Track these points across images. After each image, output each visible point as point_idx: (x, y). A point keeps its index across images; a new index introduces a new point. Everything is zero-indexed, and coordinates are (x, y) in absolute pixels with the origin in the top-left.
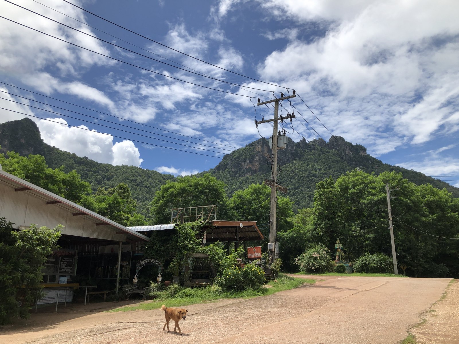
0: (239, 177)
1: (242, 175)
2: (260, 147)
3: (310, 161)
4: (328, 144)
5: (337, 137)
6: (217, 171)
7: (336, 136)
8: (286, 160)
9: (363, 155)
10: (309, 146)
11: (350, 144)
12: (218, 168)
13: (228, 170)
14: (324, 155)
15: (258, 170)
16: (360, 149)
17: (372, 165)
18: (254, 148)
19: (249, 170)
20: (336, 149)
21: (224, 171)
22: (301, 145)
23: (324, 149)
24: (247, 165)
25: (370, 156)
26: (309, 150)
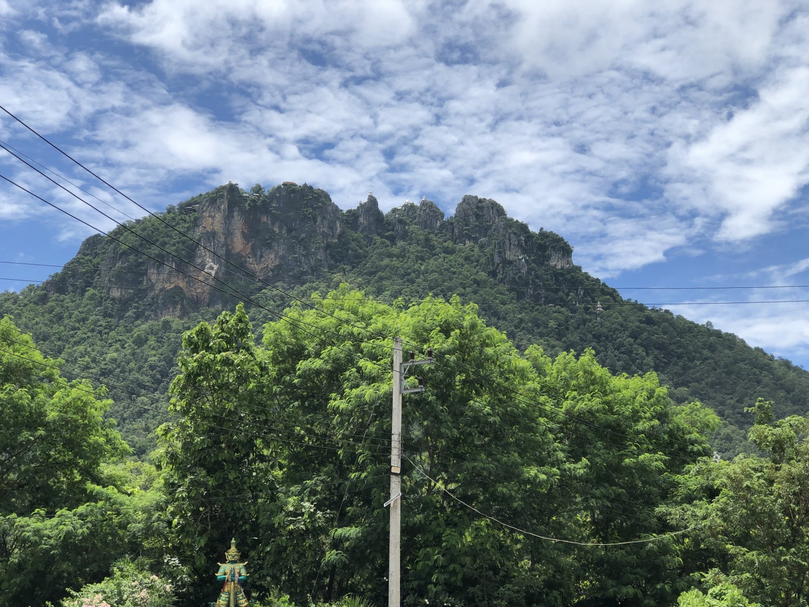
0: (137, 318)
1: (147, 313)
2: (219, 216)
3: (388, 278)
4: (452, 224)
5: (481, 201)
6: (53, 296)
7: (480, 197)
8: (306, 268)
9: (559, 267)
10: (389, 224)
11: (523, 228)
12: (59, 284)
13: (96, 292)
14: (436, 260)
15: (207, 300)
16: (554, 248)
17: (588, 302)
18: (196, 219)
19: (174, 298)
20: (475, 240)
21: (82, 294)
22: (361, 219)
23: (435, 240)
24: (168, 280)
25: (583, 271)
26: (387, 238)
